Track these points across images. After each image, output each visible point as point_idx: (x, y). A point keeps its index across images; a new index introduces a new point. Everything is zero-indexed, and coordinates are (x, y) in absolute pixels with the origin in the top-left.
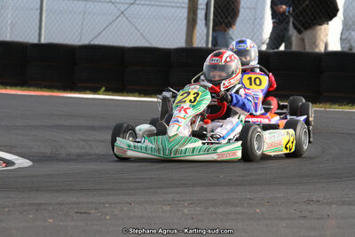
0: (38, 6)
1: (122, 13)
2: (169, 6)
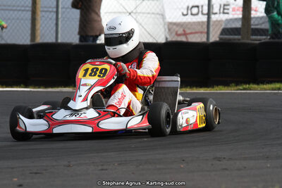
2: (19, 10)
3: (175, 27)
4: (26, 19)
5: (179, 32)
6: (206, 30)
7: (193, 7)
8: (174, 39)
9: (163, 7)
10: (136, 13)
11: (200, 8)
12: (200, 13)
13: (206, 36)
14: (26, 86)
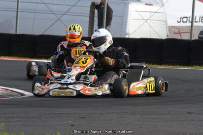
0: (15, 15)
1: (59, 19)
2: (80, 16)
4: (86, 22)
6: (190, 31)
7: (184, 18)
9: (166, 16)
10: (150, 20)
11: (188, 18)
12: (188, 21)
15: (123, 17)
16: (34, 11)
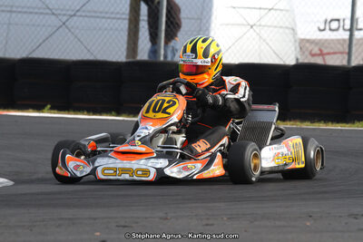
1: (64, 24)
2: (109, 18)
3: (307, 45)
4: (122, 30)
5: (313, 52)
6: (347, 51)
7: (332, 20)
8: (306, 61)
9: (294, 20)
10: (260, 25)
11: (341, 21)
12: (341, 28)
13: (346, 57)
14: (118, 114)
15: (201, 19)
16: (9, 9)
